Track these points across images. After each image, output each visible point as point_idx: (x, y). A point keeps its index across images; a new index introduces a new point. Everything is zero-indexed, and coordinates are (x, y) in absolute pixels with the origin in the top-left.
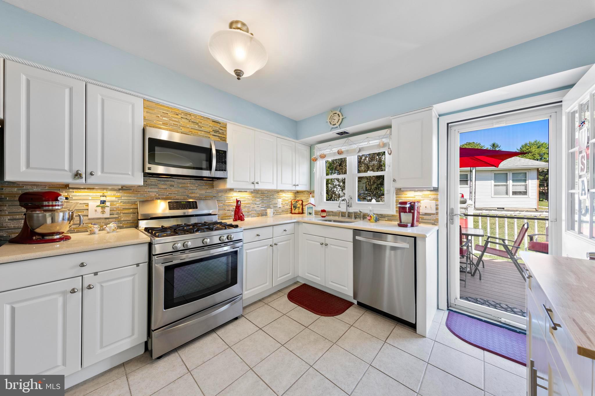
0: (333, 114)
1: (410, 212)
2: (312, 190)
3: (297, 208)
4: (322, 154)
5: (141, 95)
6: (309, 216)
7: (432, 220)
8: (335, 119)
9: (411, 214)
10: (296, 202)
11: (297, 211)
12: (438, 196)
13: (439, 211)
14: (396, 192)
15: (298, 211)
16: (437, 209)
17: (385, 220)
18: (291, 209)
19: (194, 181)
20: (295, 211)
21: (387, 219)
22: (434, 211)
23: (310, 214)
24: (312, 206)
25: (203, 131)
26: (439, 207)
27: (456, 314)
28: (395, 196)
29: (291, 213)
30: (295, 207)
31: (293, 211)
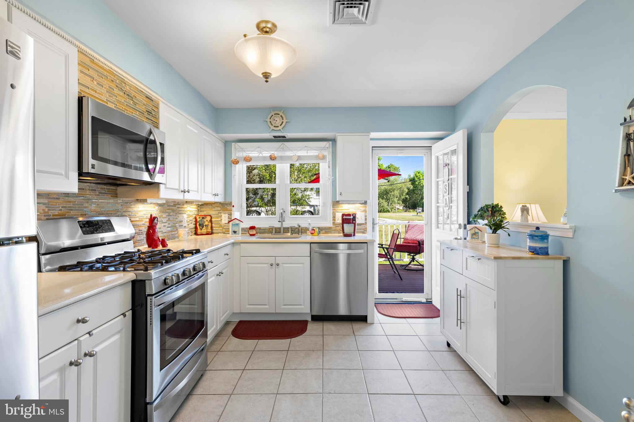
0: (275, 114)
1: (352, 223)
2: (228, 201)
3: (205, 226)
4: (248, 156)
5: (77, 43)
6: (234, 235)
7: (363, 229)
8: (277, 121)
9: (353, 225)
10: (203, 218)
11: (204, 231)
12: (366, 208)
13: (367, 221)
14: (333, 205)
15: (206, 231)
16: (366, 219)
17: (323, 233)
18: (196, 228)
19: (94, 185)
20: (202, 231)
21: (324, 232)
22: (364, 222)
23: (235, 232)
24: (237, 222)
25: (137, 110)
26: (367, 217)
27: (379, 304)
28: (332, 208)
29: (196, 234)
30: (202, 225)
31: (199, 231)
